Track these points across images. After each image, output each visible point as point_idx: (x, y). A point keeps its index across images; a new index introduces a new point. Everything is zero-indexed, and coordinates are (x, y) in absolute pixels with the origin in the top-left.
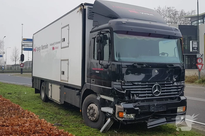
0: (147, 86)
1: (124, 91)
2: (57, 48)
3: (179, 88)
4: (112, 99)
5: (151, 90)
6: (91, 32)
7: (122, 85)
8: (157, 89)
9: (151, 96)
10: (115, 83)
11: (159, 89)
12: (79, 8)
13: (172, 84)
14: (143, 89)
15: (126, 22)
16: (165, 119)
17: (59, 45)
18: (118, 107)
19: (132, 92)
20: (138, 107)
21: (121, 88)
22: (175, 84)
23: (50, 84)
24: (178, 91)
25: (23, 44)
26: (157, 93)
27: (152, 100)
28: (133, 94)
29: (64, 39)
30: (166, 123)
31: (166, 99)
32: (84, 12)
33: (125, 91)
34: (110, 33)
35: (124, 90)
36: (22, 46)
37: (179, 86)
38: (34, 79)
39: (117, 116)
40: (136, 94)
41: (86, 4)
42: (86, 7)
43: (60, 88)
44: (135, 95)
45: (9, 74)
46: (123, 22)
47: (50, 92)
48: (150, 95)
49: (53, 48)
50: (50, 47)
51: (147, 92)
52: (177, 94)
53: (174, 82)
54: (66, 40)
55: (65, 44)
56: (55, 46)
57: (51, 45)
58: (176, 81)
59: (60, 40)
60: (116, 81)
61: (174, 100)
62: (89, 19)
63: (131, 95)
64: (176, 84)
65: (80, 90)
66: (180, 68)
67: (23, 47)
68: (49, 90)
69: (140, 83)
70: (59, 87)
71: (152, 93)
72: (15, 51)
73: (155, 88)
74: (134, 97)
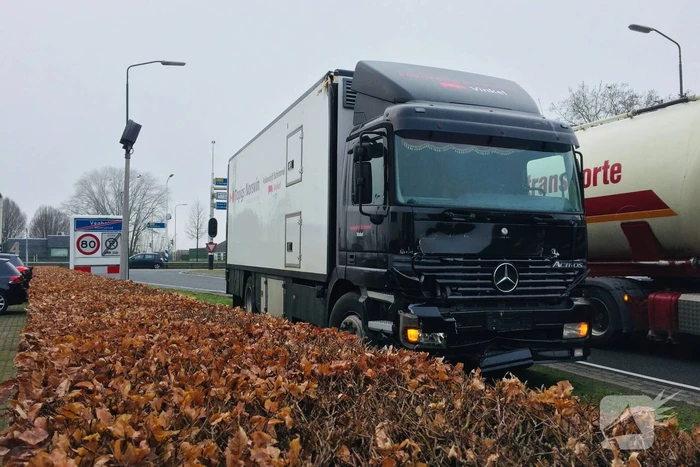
0: (479, 267)
1: (420, 278)
2: (278, 186)
3: (569, 277)
4: (390, 298)
5: (491, 278)
6: (349, 140)
7: (413, 263)
8: (506, 274)
9: (491, 293)
10: (397, 257)
11: (512, 273)
12: (324, 83)
13: (547, 263)
14: (468, 274)
15: (426, 109)
16: (528, 351)
17: (282, 180)
18: (404, 317)
19: (439, 281)
20: (453, 316)
21: (410, 270)
22: (558, 264)
23: (263, 280)
24: (566, 284)
25: (215, 191)
26: (507, 285)
27: (493, 303)
28: (443, 287)
29: (293, 162)
30: (531, 361)
31: (534, 302)
32: (333, 91)
33: (423, 278)
34: (387, 137)
35: (419, 273)
36: (213, 197)
37: (571, 270)
38: (231, 270)
39: (401, 340)
40: (451, 285)
41: (340, 73)
42: (339, 80)
43: (284, 286)
44: (448, 290)
45: (181, 271)
46: (418, 110)
47: (263, 299)
48: (488, 289)
49: (270, 189)
50: (264, 187)
51: (479, 281)
52: (562, 291)
53: (553, 261)
54: (297, 165)
55: (294, 175)
56: (273, 183)
57: (265, 181)
58: (559, 258)
59: (283, 166)
60: (398, 253)
61: (556, 306)
62: (345, 107)
63: (438, 287)
64: (559, 266)
65: (325, 285)
66: (570, 224)
67: (215, 201)
68: (260, 293)
69: (462, 259)
70: (282, 282)
71: (492, 285)
72: (196, 212)
73: (501, 274)
74: (446, 294)
